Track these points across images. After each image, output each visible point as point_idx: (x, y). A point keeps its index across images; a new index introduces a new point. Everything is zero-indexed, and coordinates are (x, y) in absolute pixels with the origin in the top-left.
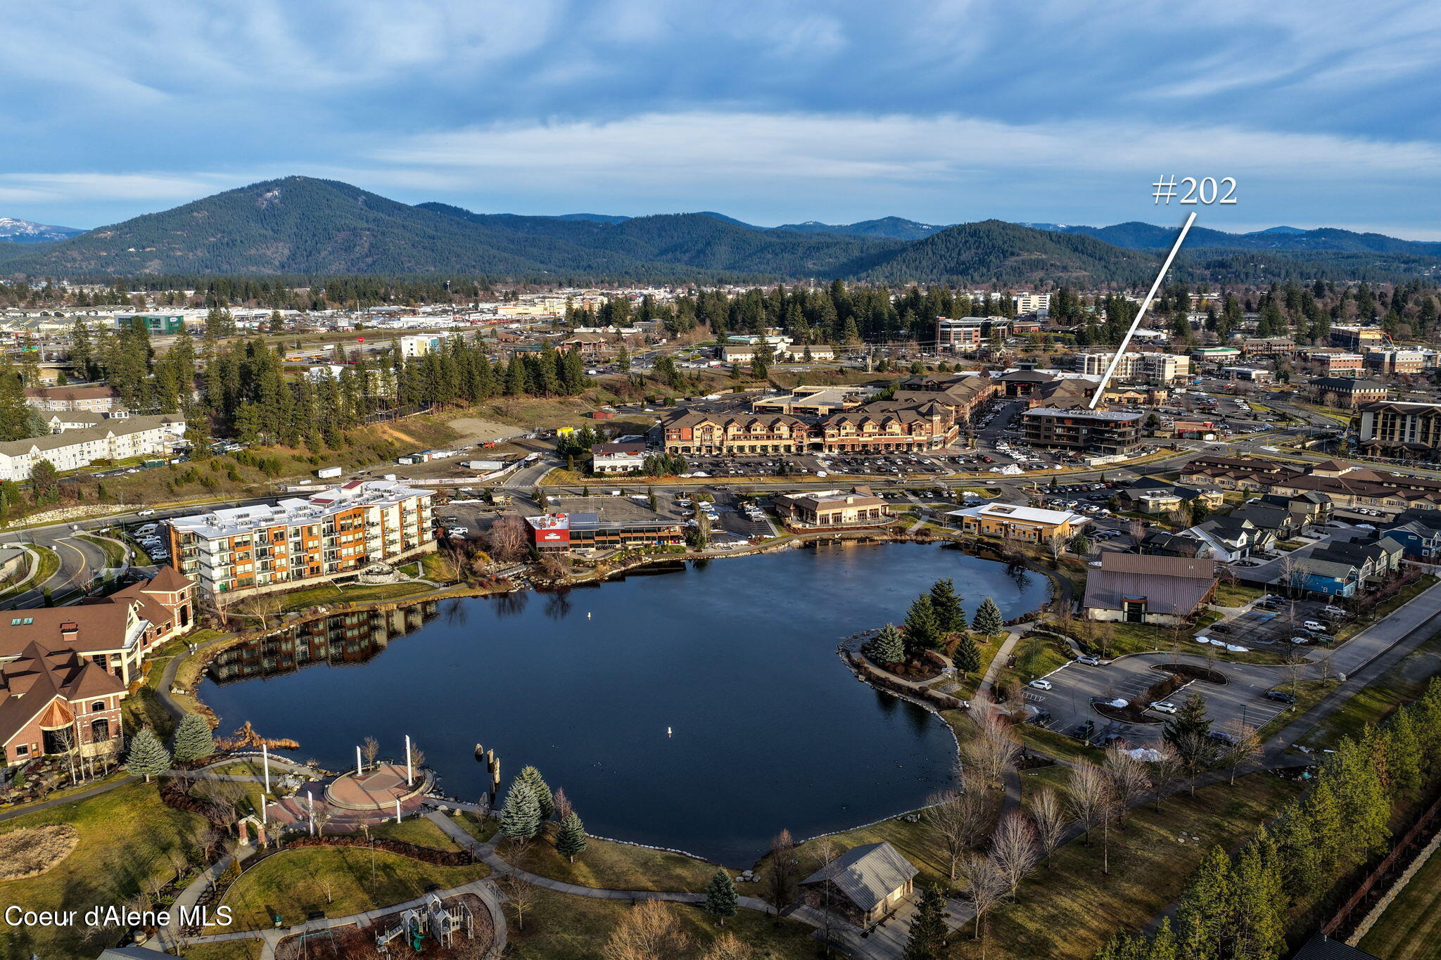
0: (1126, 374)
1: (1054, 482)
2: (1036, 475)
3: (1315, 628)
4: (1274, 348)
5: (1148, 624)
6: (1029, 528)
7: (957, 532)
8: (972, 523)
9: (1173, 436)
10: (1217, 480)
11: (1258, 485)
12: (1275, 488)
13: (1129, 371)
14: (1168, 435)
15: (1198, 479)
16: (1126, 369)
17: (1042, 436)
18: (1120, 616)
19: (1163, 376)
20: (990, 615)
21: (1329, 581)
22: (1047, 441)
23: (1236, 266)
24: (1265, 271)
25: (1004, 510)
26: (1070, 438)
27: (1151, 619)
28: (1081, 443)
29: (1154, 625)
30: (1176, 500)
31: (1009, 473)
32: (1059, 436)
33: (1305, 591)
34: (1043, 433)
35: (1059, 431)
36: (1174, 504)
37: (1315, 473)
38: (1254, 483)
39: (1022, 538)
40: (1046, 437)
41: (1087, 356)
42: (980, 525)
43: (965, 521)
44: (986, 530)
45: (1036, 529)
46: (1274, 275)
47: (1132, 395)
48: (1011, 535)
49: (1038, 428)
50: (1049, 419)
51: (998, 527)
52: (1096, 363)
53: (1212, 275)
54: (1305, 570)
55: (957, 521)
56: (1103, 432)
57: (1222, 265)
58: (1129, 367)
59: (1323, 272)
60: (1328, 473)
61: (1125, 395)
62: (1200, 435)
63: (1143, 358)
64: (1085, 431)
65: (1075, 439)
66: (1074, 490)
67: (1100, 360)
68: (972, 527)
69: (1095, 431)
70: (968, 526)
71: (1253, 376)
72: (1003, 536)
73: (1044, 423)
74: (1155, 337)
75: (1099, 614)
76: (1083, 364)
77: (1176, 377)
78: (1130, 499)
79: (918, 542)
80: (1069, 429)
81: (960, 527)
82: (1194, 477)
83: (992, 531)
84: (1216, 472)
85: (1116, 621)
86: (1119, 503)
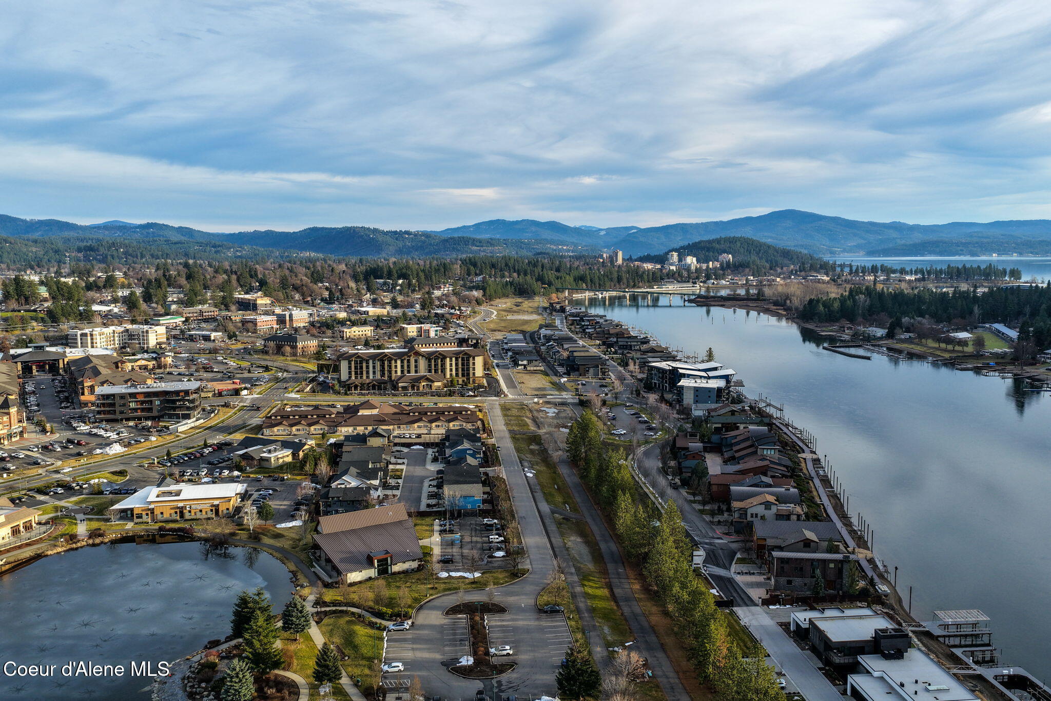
0: (114, 344)
1: (168, 454)
2: (141, 448)
3: (498, 540)
4: (204, 314)
5: (394, 574)
6: (206, 507)
7: (130, 525)
8: (144, 513)
9: (214, 395)
10: (294, 429)
11: (326, 428)
12: (339, 428)
13: (117, 342)
14: (210, 395)
15: (278, 430)
16: (114, 340)
17: (117, 412)
18: (372, 572)
19: (148, 343)
20: (301, 612)
21: (471, 499)
22: (123, 416)
23: (102, 250)
24: (124, 253)
25: (170, 493)
26: (143, 410)
27: (396, 568)
28: (155, 413)
29: (399, 573)
30: (288, 452)
31: (114, 452)
32: (135, 410)
33: (459, 512)
34: (118, 409)
35: (132, 405)
36: (288, 456)
37: (361, 412)
38: (323, 427)
39: (199, 516)
40: (122, 412)
41: (79, 332)
42: (153, 513)
43: (135, 512)
44: (160, 517)
45: (213, 506)
46: (133, 257)
47: (143, 363)
48: (187, 516)
49: (113, 405)
50: (122, 396)
51: (173, 511)
52: (89, 338)
53: (84, 257)
54: (458, 494)
55: (127, 514)
56: (174, 402)
57: (90, 249)
58: (117, 339)
59: (167, 254)
60: (371, 411)
61: (137, 364)
62: (237, 392)
63: (127, 331)
64: (157, 403)
65: (150, 410)
66: (190, 458)
67: (91, 335)
68: (144, 517)
69: (168, 401)
70: (139, 516)
71: (212, 338)
72: (178, 518)
73: (118, 401)
74: (110, 311)
75: (354, 576)
76: (76, 339)
77: (158, 343)
78: (253, 458)
79: (94, 545)
80: (142, 403)
81: (131, 519)
82: (275, 429)
83: (166, 516)
84: (291, 422)
85: (370, 578)
86: (243, 463)
